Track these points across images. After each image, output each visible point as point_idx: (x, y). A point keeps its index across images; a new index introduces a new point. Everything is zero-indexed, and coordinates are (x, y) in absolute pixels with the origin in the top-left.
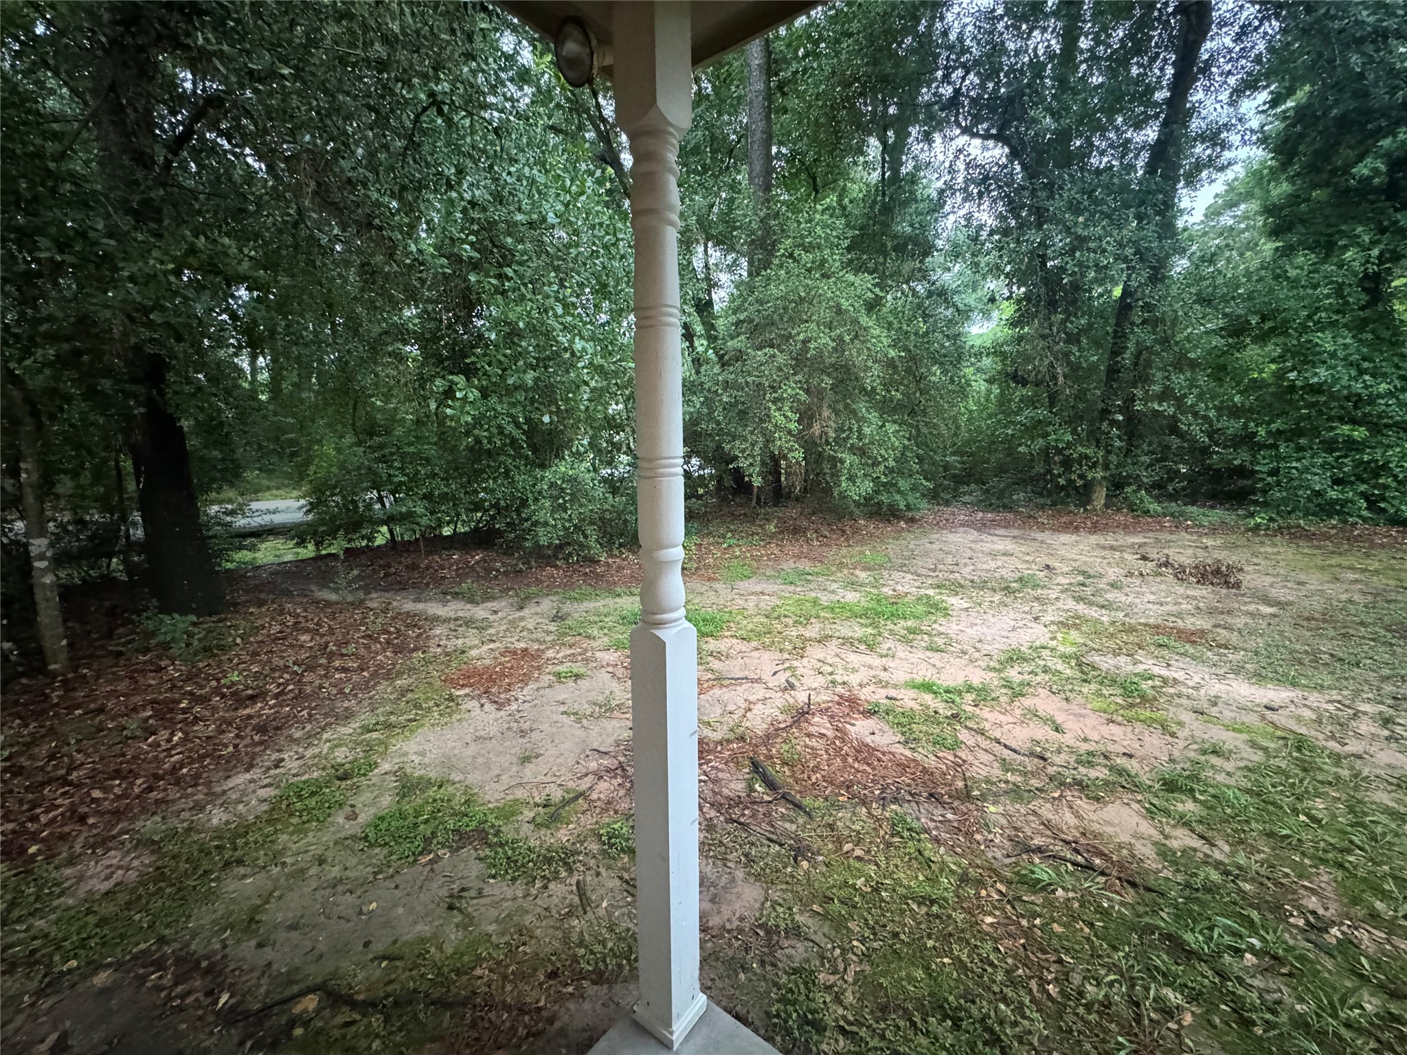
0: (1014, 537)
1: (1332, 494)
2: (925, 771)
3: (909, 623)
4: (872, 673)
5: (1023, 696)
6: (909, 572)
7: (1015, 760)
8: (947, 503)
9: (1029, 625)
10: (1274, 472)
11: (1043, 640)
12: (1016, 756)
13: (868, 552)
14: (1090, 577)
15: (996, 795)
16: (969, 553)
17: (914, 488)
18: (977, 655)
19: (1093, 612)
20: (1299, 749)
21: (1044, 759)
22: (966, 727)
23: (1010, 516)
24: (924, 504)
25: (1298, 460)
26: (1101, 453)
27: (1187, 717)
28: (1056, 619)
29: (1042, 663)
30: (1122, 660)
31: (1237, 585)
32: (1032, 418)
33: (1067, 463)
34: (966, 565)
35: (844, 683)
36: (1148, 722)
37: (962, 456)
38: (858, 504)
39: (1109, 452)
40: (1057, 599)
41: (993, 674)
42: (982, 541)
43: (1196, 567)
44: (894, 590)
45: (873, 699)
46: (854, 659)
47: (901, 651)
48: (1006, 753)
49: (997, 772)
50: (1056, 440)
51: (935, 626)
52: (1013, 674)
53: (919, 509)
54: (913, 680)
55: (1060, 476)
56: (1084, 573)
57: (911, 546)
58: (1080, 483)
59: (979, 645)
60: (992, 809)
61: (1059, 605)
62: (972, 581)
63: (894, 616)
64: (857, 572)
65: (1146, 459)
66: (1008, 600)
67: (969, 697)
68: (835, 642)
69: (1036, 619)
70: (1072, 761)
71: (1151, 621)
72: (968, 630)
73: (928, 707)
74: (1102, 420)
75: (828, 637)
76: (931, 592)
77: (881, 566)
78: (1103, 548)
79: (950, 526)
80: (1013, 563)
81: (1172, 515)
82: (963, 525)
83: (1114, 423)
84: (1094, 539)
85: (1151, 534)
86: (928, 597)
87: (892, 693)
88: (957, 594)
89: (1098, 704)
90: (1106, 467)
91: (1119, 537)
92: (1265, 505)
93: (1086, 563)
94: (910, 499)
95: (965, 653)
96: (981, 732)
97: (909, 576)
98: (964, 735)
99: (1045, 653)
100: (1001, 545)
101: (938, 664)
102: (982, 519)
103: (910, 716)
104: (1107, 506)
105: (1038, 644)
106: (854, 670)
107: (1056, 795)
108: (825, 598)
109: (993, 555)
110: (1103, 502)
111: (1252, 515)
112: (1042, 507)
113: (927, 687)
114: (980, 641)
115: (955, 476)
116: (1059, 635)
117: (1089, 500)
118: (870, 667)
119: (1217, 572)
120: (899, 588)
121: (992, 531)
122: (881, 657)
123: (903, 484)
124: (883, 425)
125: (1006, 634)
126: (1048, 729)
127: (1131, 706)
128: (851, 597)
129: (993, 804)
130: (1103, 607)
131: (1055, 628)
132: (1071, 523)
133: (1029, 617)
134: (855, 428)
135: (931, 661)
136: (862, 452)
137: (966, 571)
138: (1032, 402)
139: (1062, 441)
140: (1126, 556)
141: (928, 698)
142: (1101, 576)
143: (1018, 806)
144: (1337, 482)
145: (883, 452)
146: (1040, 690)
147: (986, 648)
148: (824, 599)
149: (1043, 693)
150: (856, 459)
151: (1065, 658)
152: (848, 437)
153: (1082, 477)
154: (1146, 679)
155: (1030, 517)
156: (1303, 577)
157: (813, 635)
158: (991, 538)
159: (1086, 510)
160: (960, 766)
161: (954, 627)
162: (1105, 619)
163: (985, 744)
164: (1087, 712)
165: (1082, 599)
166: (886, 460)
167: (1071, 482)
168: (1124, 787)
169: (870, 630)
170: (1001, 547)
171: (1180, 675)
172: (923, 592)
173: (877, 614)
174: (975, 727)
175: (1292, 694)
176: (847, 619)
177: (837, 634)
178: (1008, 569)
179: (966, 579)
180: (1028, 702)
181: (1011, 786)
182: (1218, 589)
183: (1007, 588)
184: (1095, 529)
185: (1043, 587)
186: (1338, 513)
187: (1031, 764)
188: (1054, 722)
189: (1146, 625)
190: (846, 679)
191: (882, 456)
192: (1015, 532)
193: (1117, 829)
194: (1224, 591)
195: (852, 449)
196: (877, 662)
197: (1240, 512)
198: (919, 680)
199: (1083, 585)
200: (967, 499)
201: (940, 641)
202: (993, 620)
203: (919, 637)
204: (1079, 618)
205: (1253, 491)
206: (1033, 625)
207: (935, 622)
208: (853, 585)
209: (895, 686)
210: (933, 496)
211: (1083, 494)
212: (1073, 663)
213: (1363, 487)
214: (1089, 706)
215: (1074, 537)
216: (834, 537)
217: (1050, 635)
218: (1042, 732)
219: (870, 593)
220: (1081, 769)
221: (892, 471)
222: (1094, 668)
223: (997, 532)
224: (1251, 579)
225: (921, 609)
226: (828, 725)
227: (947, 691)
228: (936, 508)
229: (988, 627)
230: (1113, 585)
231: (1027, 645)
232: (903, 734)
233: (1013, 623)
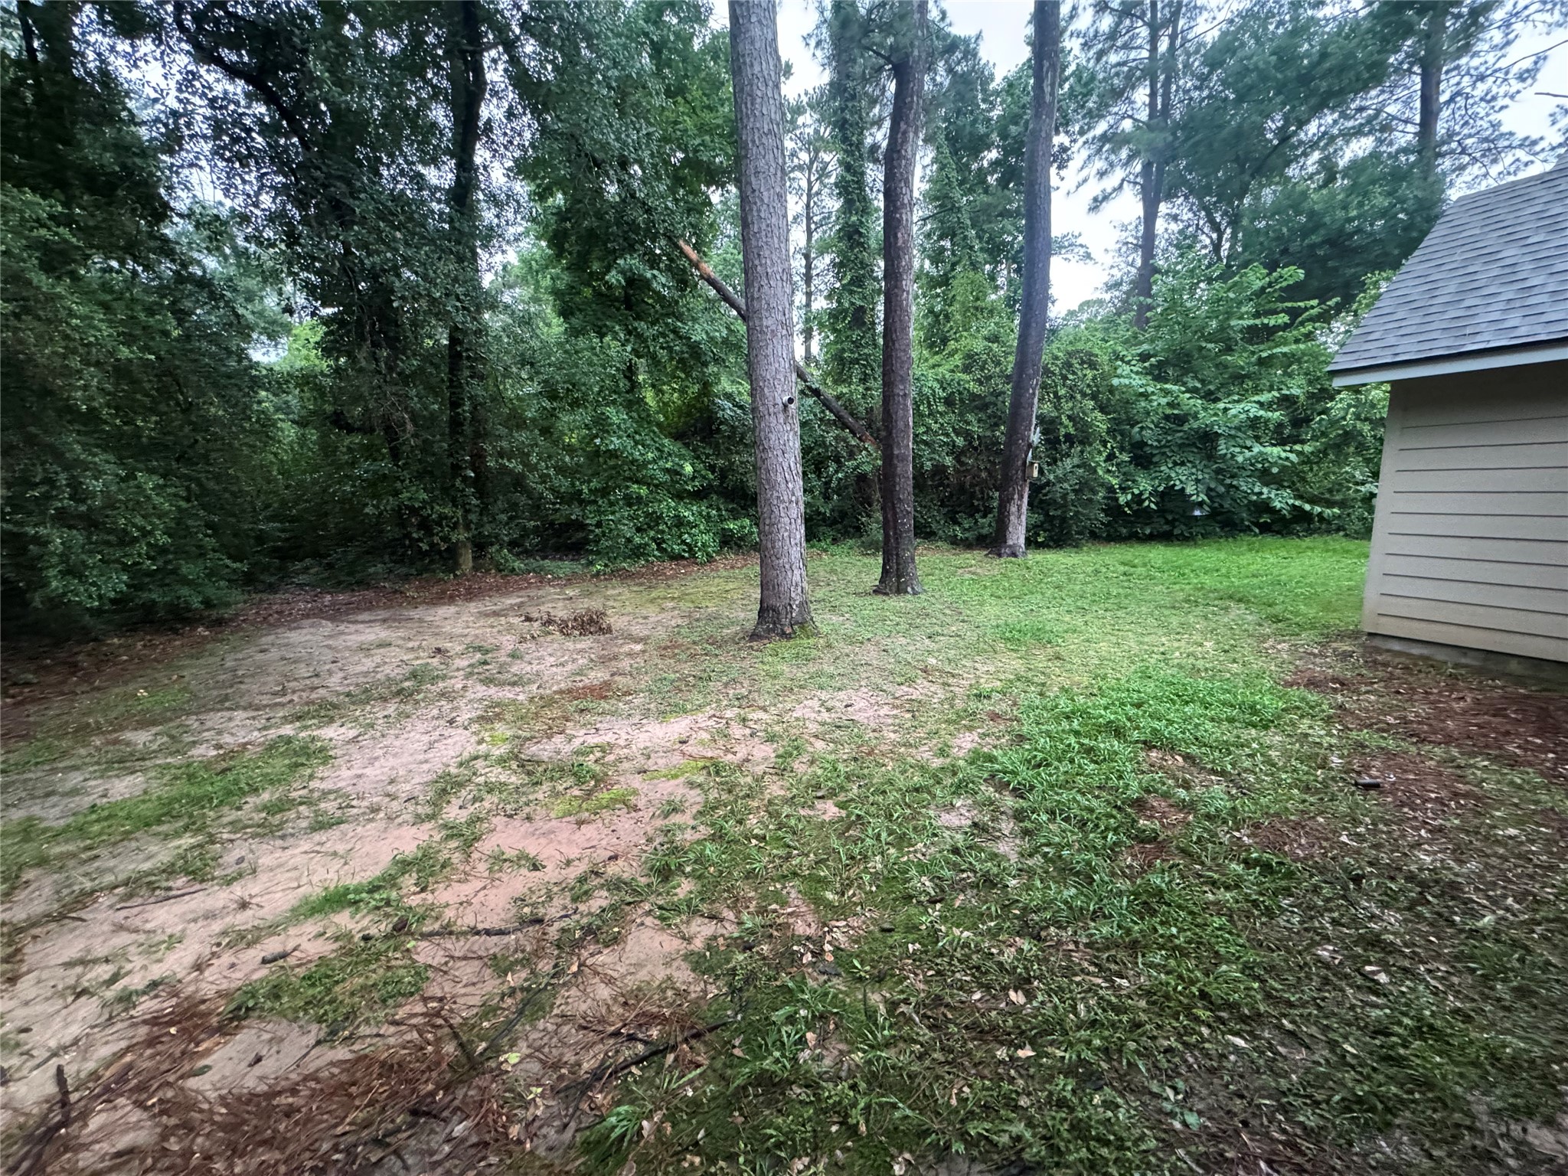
0: (384, 621)
1: (637, 540)
2: (388, 1068)
3: (266, 796)
4: (217, 927)
5: (477, 839)
6: (237, 708)
7: (507, 947)
8: (272, 588)
9: (446, 734)
10: (599, 525)
11: (471, 749)
12: (506, 939)
13: (142, 693)
14: (487, 652)
15: (509, 1025)
16: (329, 655)
17: (212, 574)
18: (395, 805)
19: (507, 694)
20: (717, 773)
21: (540, 921)
22: (425, 936)
23: (370, 594)
24: (236, 595)
25: (613, 513)
26: (460, 513)
27: (636, 782)
28: (474, 714)
29: (481, 780)
30: (558, 739)
31: (609, 630)
32: (375, 472)
33: (425, 525)
34: (330, 673)
35: (154, 984)
36: (610, 805)
37: (281, 522)
38: (97, 613)
39: (467, 511)
40: (465, 688)
41: (428, 826)
42: (342, 633)
43: (575, 620)
44: (218, 747)
45: (238, 978)
46: (163, 917)
47: (267, 855)
48: (493, 944)
49: (492, 985)
50: (410, 499)
51: (313, 784)
52: (454, 812)
53: (228, 605)
54: (306, 900)
55: (420, 540)
56: (479, 649)
57: (229, 664)
58: (443, 547)
59: (391, 789)
60: (513, 1058)
61: (470, 695)
62: (348, 695)
63: (233, 795)
64: (128, 735)
65: (504, 517)
66: (409, 708)
67: (409, 882)
68: (104, 900)
69: (451, 722)
70: (568, 901)
71: (563, 685)
72: (367, 771)
73: (349, 936)
74: (454, 478)
75: (85, 899)
76: (288, 730)
77: (179, 711)
78: (487, 615)
79: (287, 620)
80: (395, 655)
81: (534, 571)
82: (307, 616)
83: (465, 479)
84: (473, 607)
85: (522, 593)
86: (288, 740)
87: (272, 946)
88: (332, 720)
89: (560, 807)
90: (467, 528)
91: (495, 600)
92: (598, 553)
93: (476, 636)
94: (210, 591)
95: (375, 810)
96: (447, 931)
97: (240, 715)
98: (426, 953)
99: (479, 764)
100: (372, 634)
101: (341, 848)
102: (333, 604)
103: (322, 974)
104: (476, 568)
105: (466, 755)
106: (174, 941)
107: (574, 968)
108: (55, 812)
109: (365, 649)
110: (471, 564)
111: (591, 563)
112: (406, 578)
113: (338, 900)
114: (392, 782)
115: (275, 550)
116: (486, 735)
117: (456, 565)
118: (210, 916)
119: (591, 621)
120: (227, 739)
121: (352, 617)
122: (229, 883)
123: (188, 569)
124: (131, 476)
125: (421, 757)
126: (524, 871)
127: (589, 794)
128: (124, 787)
129: (511, 1050)
130: (514, 684)
131: (475, 727)
132: (444, 592)
133: (442, 722)
134: (62, 479)
135: (328, 847)
136: (91, 522)
137: (334, 681)
138: (370, 452)
139: (417, 499)
140: (511, 620)
141: (344, 920)
142: (498, 648)
143: (541, 1024)
144: (639, 530)
145: (139, 521)
146: (495, 820)
147: (404, 789)
148: (52, 815)
149: (499, 821)
150: (78, 537)
151: (502, 761)
152: (47, 497)
153: (445, 539)
154: (588, 754)
155: (395, 592)
156: (644, 612)
157: (38, 908)
158: (353, 628)
159: (455, 576)
160: (438, 1014)
161: (345, 773)
162: (521, 697)
163: (459, 947)
164: (554, 823)
165: (491, 681)
166: (145, 534)
167: (432, 545)
168: (629, 904)
169: (187, 841)
170: (371, 637)
171: (609, 738)
172: (273, 733)
173: (197, 801)
174: (437, 926)
175: (687, 721)
176: (127, 836)
177: (109, 879)
178: (392, 663)
179: (338, 694)
180: (487, 846)
181: (519, 996)
182: (596, 637)
183: (399, 692)
184: (471, 595)
185: (444, 678)
186: (643, 554)
187: (525, 939)
188: (527, 857)
189: (561, 692)
190: (156, 972)
191: (141, 529)
192: (383, 614)
193: (649, 967)
194: (602, 638)
195: (63, 518)
196: (218, 897)
197: (583, 561)
198: (317, 892)
199: (485, 663)
200: (302, 579)
201: (329, 806)
202: (397, 743)
203: (292, 815)
204: (498, 705)
205: (587, 541)
206: (452, 731)
207: (311, 777)
208: (126, 762)
209: (273, 929)
210: (248, 581)
211: (449, 558)
212: (514, 765)
213: (652, 533)
214: (553, 815)
215: (453, 609)
216: (53, 679)
217: (474, 739)
218: (519, 881)
219: (168, 766)
220: (582, 907)
221: (163, 550)
222: (539, 763)
223: (360, 618)
224: (615, 621)
225: (280, 764)
226: (136, 1115)
227: (373, 889)
228: (257, 597)
229: (395, 755)
230: (514, 656)
231: (453, 762)
232: (320, 1020)
233: (426, 738)
